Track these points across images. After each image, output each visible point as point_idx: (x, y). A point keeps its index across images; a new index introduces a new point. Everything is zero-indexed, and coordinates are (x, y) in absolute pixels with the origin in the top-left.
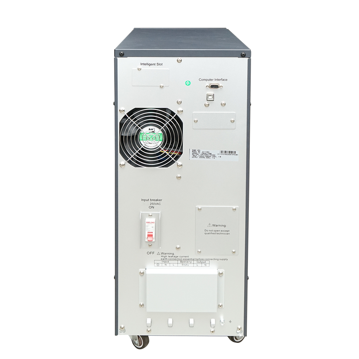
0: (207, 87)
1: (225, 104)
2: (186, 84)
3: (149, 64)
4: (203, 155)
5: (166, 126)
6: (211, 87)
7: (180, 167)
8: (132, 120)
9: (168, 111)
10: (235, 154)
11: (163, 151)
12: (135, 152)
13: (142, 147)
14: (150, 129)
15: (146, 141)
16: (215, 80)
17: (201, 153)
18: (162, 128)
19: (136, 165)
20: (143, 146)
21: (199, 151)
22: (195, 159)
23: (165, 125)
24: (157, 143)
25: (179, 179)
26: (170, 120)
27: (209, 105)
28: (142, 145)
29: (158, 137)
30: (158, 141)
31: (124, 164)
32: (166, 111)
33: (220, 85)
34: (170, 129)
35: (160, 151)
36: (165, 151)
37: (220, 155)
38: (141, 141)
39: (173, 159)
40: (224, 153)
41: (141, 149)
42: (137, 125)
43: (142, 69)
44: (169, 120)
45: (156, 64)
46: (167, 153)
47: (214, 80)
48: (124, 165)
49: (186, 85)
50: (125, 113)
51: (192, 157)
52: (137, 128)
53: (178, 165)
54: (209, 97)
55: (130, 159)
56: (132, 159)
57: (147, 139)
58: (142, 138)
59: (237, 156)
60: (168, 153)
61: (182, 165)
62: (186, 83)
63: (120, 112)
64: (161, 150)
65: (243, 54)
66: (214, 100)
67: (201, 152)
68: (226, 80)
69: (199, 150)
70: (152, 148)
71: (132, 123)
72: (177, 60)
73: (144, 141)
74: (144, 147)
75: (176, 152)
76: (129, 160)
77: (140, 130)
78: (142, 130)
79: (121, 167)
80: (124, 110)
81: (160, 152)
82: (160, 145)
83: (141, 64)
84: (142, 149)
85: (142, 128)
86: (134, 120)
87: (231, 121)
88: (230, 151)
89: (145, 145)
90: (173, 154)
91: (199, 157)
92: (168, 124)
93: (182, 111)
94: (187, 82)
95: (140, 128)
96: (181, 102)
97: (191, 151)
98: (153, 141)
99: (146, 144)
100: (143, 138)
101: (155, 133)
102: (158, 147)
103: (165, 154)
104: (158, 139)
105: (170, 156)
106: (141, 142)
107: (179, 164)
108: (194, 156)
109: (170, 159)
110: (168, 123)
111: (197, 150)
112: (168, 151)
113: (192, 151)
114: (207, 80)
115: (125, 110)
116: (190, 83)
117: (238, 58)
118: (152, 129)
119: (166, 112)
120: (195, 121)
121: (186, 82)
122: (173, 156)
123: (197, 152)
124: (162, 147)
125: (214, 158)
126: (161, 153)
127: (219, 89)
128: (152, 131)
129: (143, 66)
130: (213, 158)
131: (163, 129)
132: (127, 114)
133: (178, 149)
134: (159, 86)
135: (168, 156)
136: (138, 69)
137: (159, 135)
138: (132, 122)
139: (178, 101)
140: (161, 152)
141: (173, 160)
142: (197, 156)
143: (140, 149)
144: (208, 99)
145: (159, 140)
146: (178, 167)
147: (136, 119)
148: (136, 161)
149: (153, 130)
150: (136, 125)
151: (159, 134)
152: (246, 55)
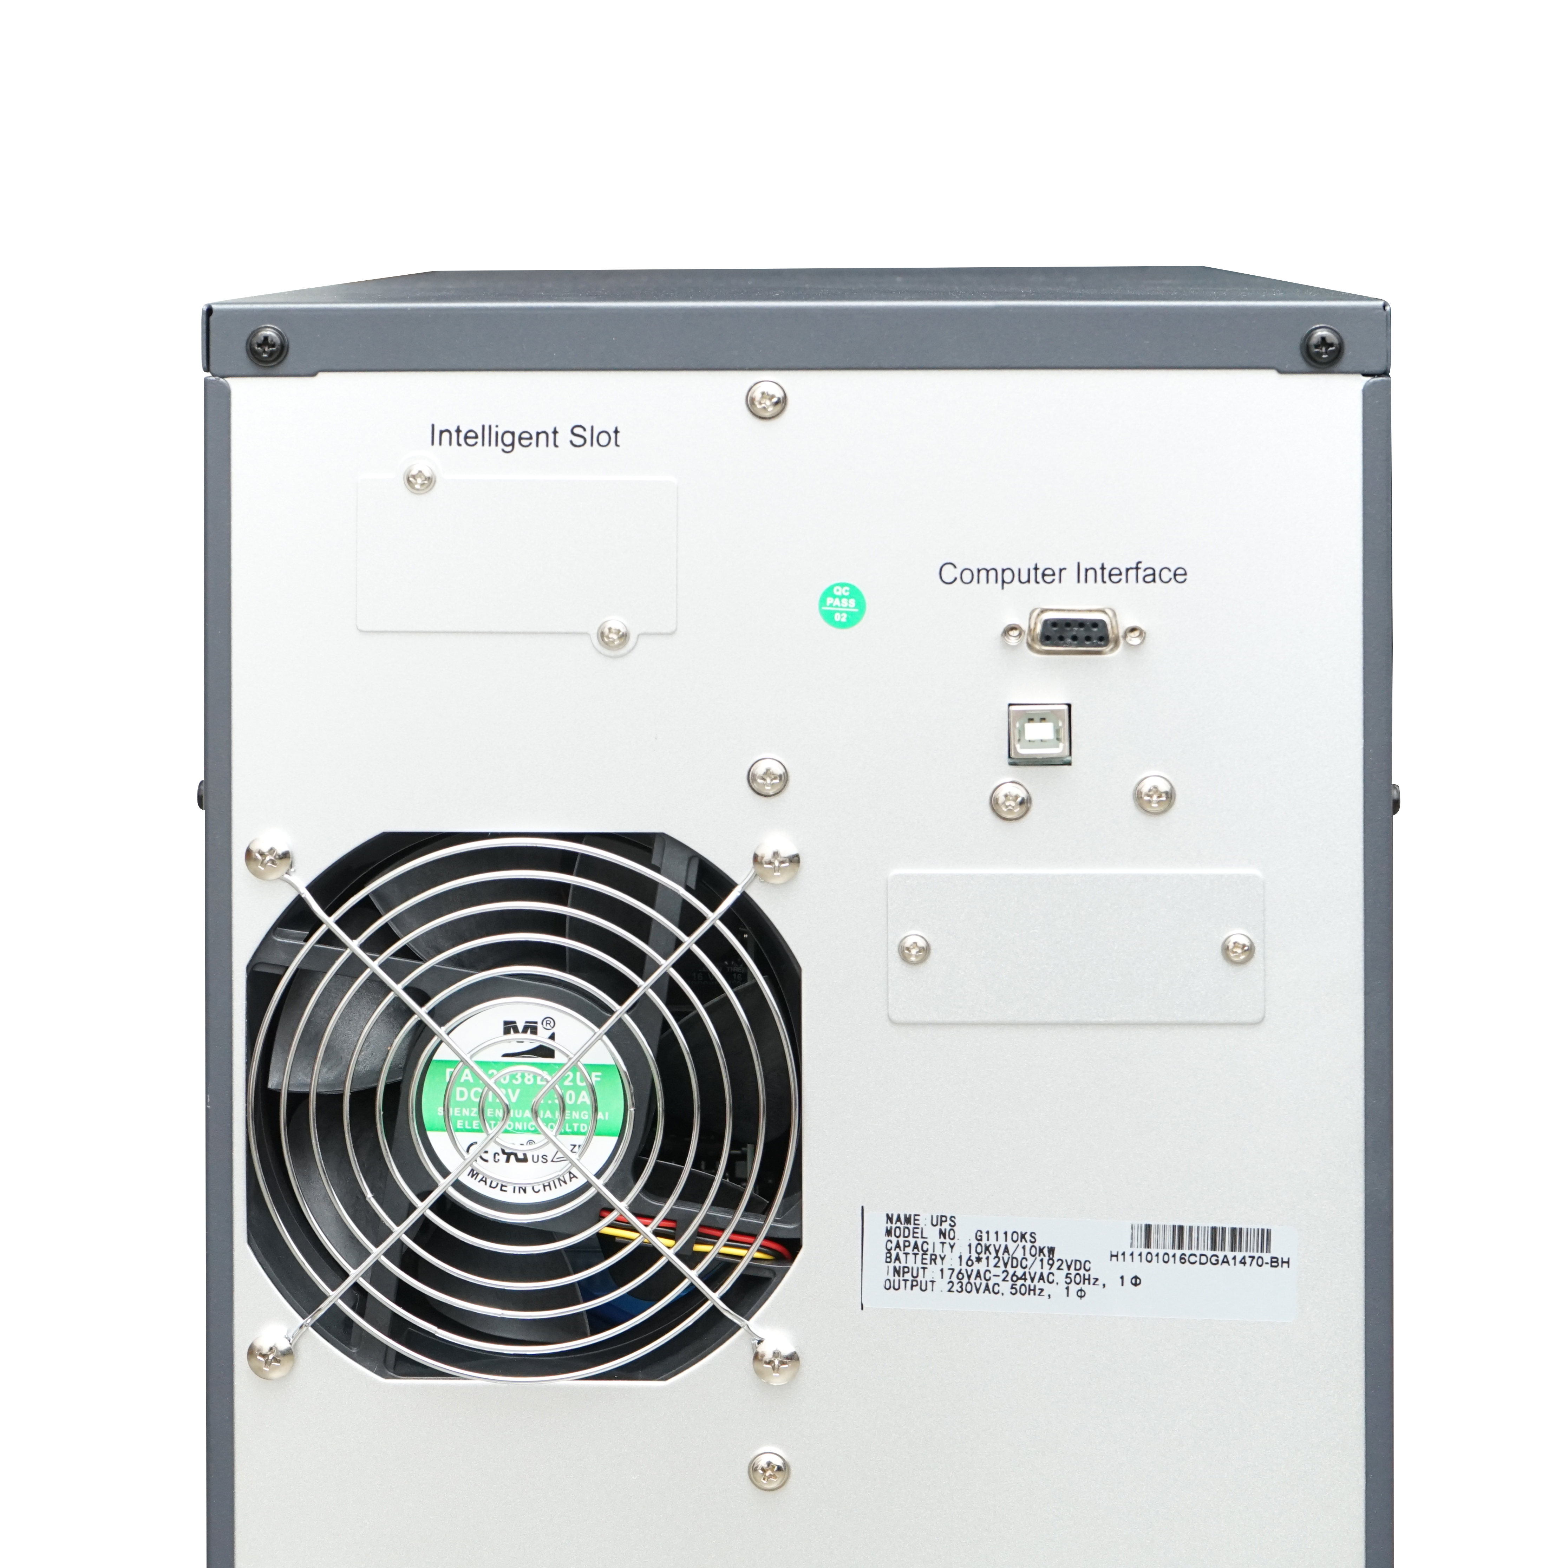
0: (1013, 641)
1: (1170, 796)
2: (828, 617)
3: (499, 438)
4: (982, 1267)
5: (652, 995)
6: (1046, 638)
7: (777, 1380)
8: (354, 945)
9: (669, 859)
10: (1267, 1257)
11: (634, 1230)
12: (378, 1233)
13: (444, 1185)
14: (509, 1027)
15: (480, 1137)
16: (1083, 574)
17: (962, 1248)
18: (620, 1010)
19: (391, 1359)
20: (450, 1179)
21: (946, 1226)
22: (907, 1296)
23: (644, 986)
24: (574, 1157)
25: (775, 1483)
26: (689, 942)
27: (1025, 803)
28: (445, 1173)
29: (585, 1098)
30: (580, 1140)
31: (283, 1345)
32: (655, 861)
33: (1125, 623)
34: (692, 1026)
35: (602, 1227)
36: (648, 1231)
37: (1130, 1269)
38: (430, 1134)
39: (714, 1298)
40: (1163, 1244)
41: (432, 1208)
42: (398, 988)
43: (442, 477)
44: (679, 943)
45: (564, 437)
46: (661, 1243)
47: (1070, 575)
48: (288, 1353)
49: (829, 628)
50: (292, 878)
51: (890, 1286)
52: (401, 1012)
53: (757, 1357)
54: (1029, 726)
55: (334, 1297)
56: (358, 1297)
57: (482, 1112)
58: (440, 1111)
59: (1283, 1270)
60: (668, 1249)
61: (793, 1357)
62: (823, 601)
63: (256, 873)
64: (611, 1218)
65: (1323, 339)
66: (1074, 759)
67: (964, 1236)
68: (1179, 575)
69: (942, 1219)
70: (530, 1198)
71: (354, 966)
72: (750, 403)
73: (464, 1140)
74: (458, 1185)
75: (744, 1235)
76: (325, 1306)
77: (421, 1033)
78: (442, 1031)
79: (257, 1371)
80: (286, 855)
81: (599, 1235)
82: (599, 1175)
83: (437, 435)
84: (444, 1206)
85: (442, 1015)
86: (375, 945)
87: (1225, 949)
88: (1219, 1225)
89: (473, 1174)
90: (712, 1251)
91: (942, 1285)
92: (672, 981)
93: (795, 859)
94: (838, 591)
95: (422, 1012)
96: (784, 778)
97: (877, 1226)
98: (539, 1139)
99: (479, 1165)
100: (454, 1112)
101: (559, 1058)
102: (587, 1186)
103: (648, 1254)
104: (587, 1115)
105: (693, 1275)
106: (439, 1140)
107: (766, 1349)
108: (906, 1270)
109: (693, 1297)
110: (666, 965)
111: (924, 1221)
112: (670, 1231)
113: (884, 1225)
114: (1008, 576)
115: (298, 858)
116: (861, 605)
117: (1273, 374)
118: (531, 1028)
119: (657, 869)
120: (903, 952)
121: (829, 592)
122: (713, 1277)
123: (932, 1234)
124: (619, 1186)
125: (1081, 1294)
126: (608, 1245)
127: (1112, 657)
128: (529, 1042)
129: (448, 451)
130: (1074, 1288)
131: (628, 1019)
132: (311, 888)
133: (759, 1207)
134: (594, 632)
135: (670, 1276)
136: (410, 480)
137: (595, 1077)
138: (353, 956)
139: (760, 770)
140: (612, 1238)
141: (714, 1309)
142: (933, 1271)
143: (423, 1208)
144: (1023, 751)
145: (594, 1131)
146: (759, 1373)
147: (386, 937)
148: (395, 1316)
149: (542, 1038)
150: (389, 990)
151: (592, 1067)
152: (1348, 353)
